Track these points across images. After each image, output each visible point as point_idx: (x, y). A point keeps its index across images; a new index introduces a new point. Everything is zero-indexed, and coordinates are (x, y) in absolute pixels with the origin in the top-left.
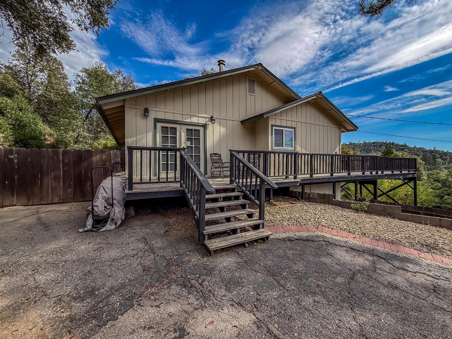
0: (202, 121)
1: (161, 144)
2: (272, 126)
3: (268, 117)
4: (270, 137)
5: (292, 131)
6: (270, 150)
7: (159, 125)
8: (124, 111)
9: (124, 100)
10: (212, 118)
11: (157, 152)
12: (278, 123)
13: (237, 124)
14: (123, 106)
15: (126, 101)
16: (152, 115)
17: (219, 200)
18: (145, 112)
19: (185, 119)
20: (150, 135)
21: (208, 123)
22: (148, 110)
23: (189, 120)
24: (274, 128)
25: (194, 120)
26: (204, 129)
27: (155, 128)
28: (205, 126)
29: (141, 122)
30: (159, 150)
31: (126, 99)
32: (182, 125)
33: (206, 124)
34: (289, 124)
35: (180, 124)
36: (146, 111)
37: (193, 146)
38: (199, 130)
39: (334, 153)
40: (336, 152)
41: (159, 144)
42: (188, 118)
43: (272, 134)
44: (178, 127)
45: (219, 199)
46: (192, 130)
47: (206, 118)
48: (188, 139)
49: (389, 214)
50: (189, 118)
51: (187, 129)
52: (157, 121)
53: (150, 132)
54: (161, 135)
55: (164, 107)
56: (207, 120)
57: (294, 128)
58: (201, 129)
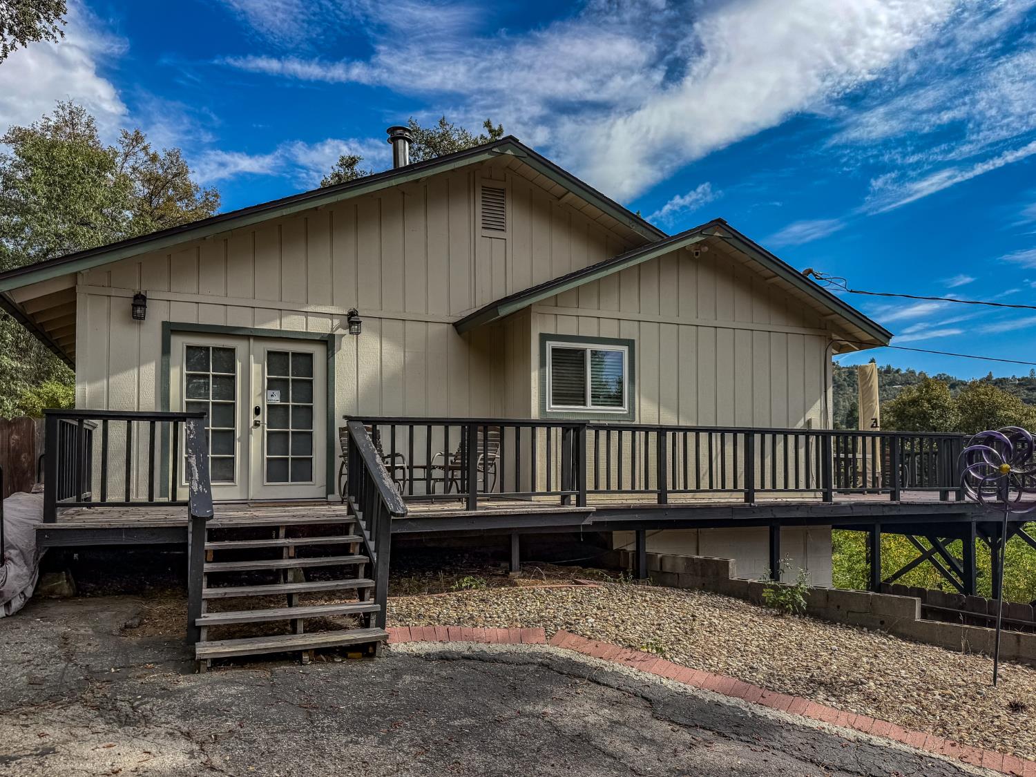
0: (320, 326)
1: (185, 399)
2: (544, 338)
3: (529, 308)
4: (535, 375)
5: (621, 354)
6: (535, 414)
7: (179, 344)
8: (73, 304)
9: (75, 275)
10: (352, 314)
11: (171, 424)
12: (567, 326)
13: (440, 332)
14: (72, 292)
15: (79, 277)
16: (158, 313)
17: (285, 555)
18: (134, 306)
19: (264, 322)
20: (149, 371)
21: (340, 331)
22: (144, 298)
23: (274, 325)
24: (550, 345)
25: (293, 324)
26: (328, 351)
27: (166, 350)
28: (328, 342)
29: (123, 335)
30: (177, 418)
31: (80, 272)
32: (252, 341)
33: (332, 336)
34: (609, 331)
35: (248, 337)
36: (138, 302)
37: (291, 403)
38: (310, 356)
39: (800, 425)
40: (809, 423)
41: (177, 403)
42: (271, 320)
43: (543, 364)
44: (240, 346)
45: (285, 551)
46: (287, 354)
47: (332, 315)
48: (272, 384)
49: (882, 623)
50: (276, 319)
51: (269, 353)
52: (171, 329)
53: (147, 361)
54: (185, 371)
55: (195, 287)
56: (336, 322)
57: (630, 343)
58: (318, 352)
